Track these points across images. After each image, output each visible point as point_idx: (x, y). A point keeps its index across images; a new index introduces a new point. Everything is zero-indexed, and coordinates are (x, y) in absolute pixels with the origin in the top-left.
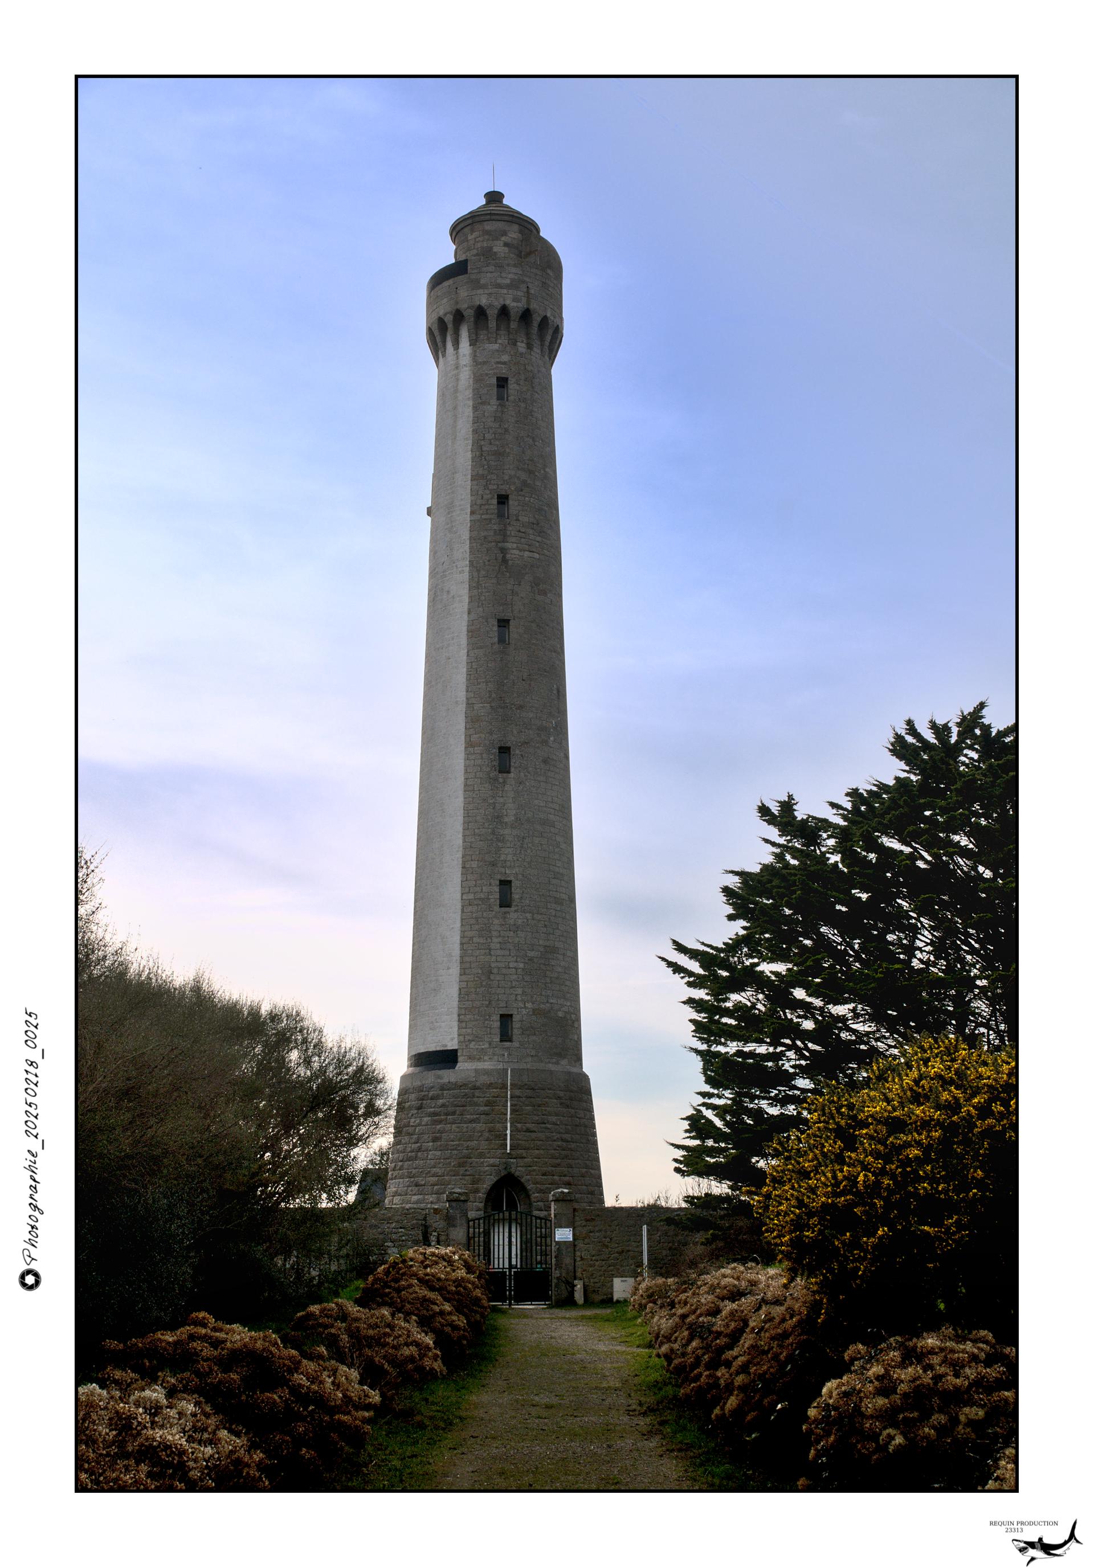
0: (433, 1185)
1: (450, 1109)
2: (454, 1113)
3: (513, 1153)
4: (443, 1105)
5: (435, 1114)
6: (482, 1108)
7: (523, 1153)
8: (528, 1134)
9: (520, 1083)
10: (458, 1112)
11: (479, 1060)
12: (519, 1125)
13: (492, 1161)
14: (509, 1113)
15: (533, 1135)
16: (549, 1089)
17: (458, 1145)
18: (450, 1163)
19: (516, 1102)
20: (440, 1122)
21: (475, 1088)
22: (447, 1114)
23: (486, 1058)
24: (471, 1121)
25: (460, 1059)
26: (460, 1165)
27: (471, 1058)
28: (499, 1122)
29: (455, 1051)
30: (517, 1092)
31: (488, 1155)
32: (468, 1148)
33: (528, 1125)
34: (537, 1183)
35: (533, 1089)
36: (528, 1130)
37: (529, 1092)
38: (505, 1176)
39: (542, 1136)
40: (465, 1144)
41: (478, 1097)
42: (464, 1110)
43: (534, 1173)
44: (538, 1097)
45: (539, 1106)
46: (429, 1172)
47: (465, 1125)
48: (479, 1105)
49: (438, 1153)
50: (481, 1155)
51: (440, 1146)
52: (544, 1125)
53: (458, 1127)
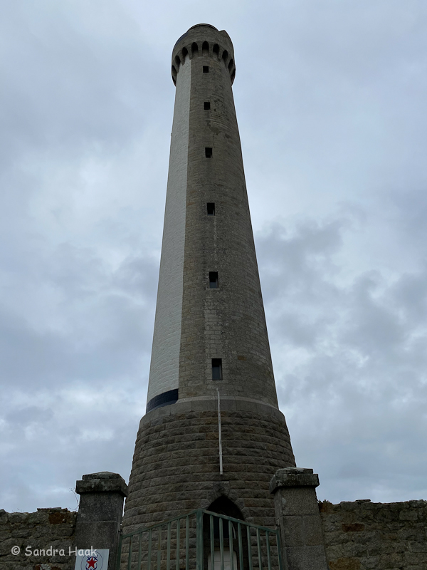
0: (153, 512)
1: (170, 438)
2: (173, 441)
3: (226, 474)
4: (165, 435)
5: (158, 444)
6: (197, 434)
7: (236, 475)
8: (239, 456)
9: (230, 412)
10: (176, 440)
11: (195, 395)
12: (231, 449)
13: (206, 484)
14: (220, 438)
15: (244, 458)
16: (255, 418)
17: (176, 470)
18: (167, 489)
19: (227, 428)
20: (162, 450)
21: (191, 417)
22: (167, 443)
23: (201, 393)
24: (189, 446)
25: (180, 396)
26: (177, 489)
27: (189, 394)
28: (213, 447)
29: (177, 390)
30: (228, 419)
31: (202, 478)
32: (184, 472)
33: (239, 449)
34: (251, 506)
35: (241, 417)
36: (239, 454)
37: (238, 420)
38: (219, 498)
39: (252, 459)
40: (182, 468)
41: (194, 425)
42: (182, 438)
43: (247, 495)
44: (246, 424)
45: (248, 431)
46: (150, 499)
47: (183, 451)
48: (195, 432)
49: (159, 479)
50: (197, 479)
51: (161, 472)
52: (252, 449)
53: (176, 453)
